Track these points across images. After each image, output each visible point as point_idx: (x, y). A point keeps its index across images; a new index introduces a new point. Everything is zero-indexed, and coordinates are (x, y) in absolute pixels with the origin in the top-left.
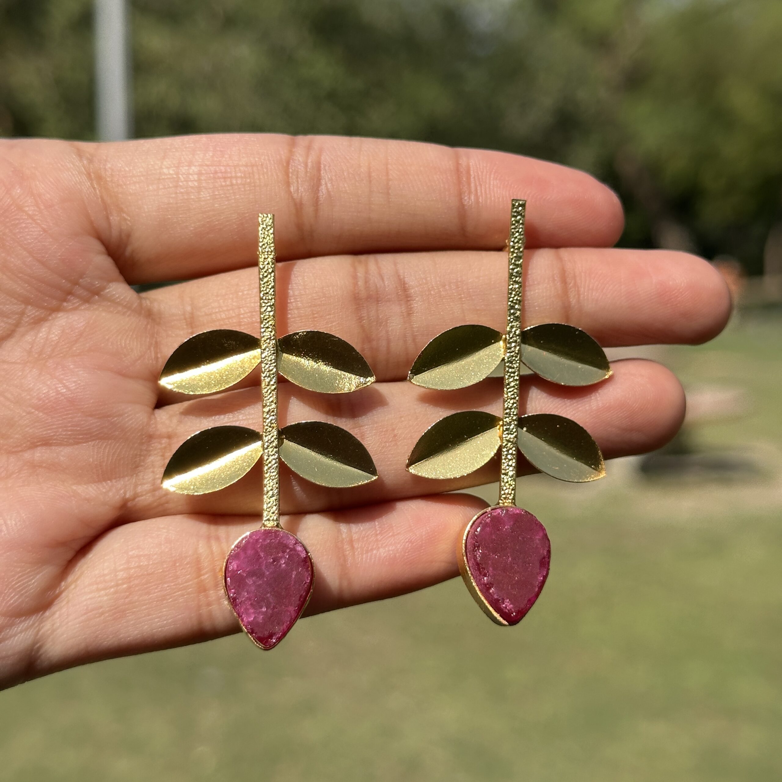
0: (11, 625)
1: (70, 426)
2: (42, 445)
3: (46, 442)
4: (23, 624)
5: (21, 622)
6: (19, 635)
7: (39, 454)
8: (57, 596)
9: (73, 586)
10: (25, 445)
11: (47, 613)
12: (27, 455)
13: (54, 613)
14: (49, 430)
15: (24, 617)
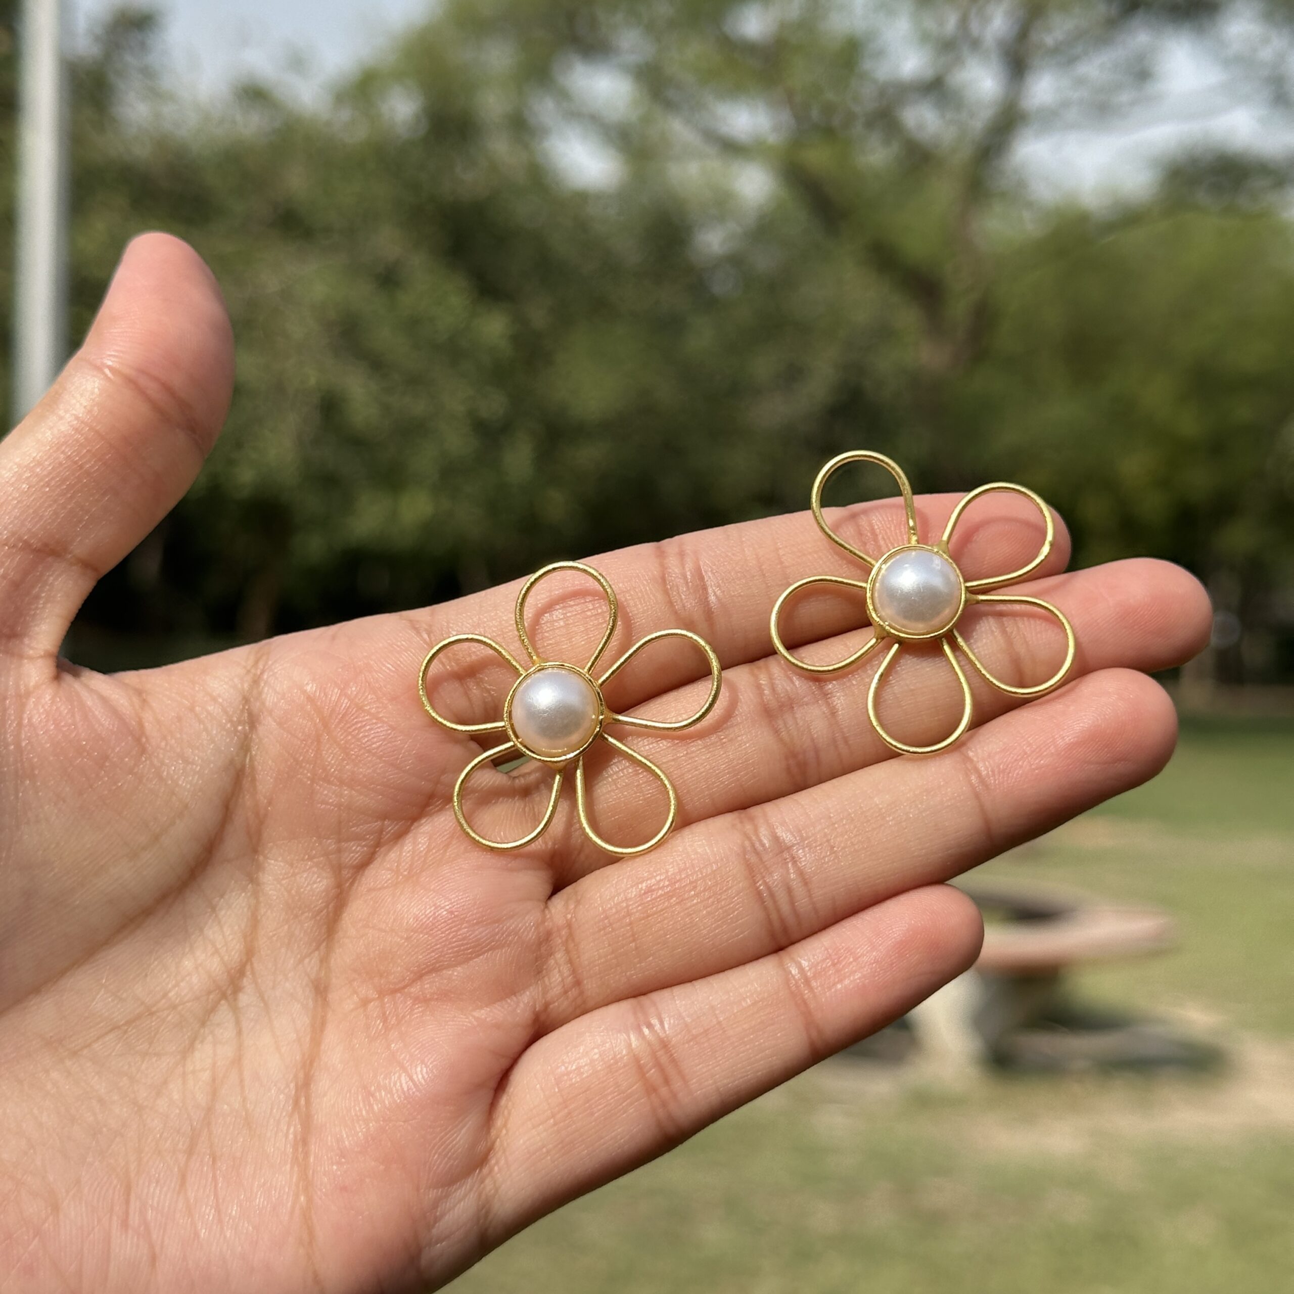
0: (447, 1196)
1: (455, 942)
2: (430, 972)
3: (434, 968)
4: (460, 1191)
5: (456, 1190)
6: (458, 1205)
7: (429, 985)
8: (490, 1150)
9: (504, 1132)
10: (408, 978)
11: (485, 1170)
12: (414, 989)
13: (491, 1171)
14: (433, 951)
15: (458, 1184)
